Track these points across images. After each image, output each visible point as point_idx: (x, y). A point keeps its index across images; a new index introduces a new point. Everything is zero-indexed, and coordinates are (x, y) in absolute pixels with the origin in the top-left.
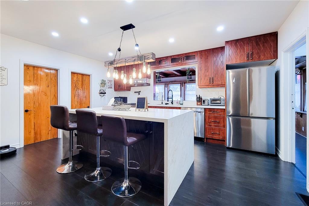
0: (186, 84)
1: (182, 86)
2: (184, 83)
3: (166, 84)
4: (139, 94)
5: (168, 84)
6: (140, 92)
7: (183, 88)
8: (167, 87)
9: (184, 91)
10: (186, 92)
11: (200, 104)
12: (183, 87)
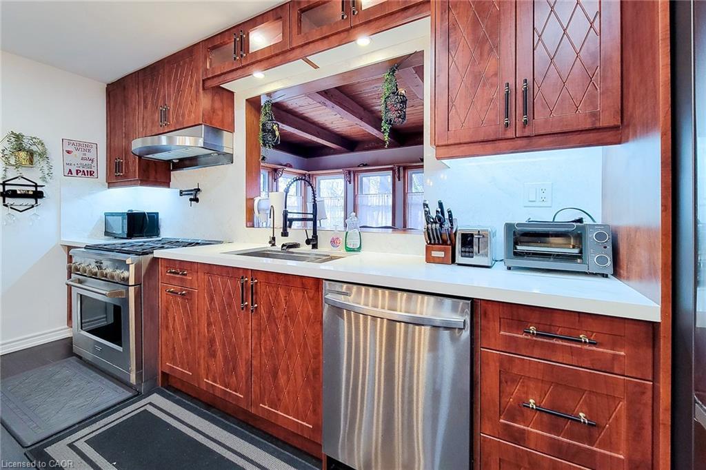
0: (409, 172)
1: (397, 179)
2: (405, 168)
3: (350, 174)
4: (197, 200)
5: (355, 172)
6: (198, 190)
7: (399, 184)
8: (352, 182)
9: (405, 195)
10: (409, 197)
11: (441, 254)
12: (402, 179)
